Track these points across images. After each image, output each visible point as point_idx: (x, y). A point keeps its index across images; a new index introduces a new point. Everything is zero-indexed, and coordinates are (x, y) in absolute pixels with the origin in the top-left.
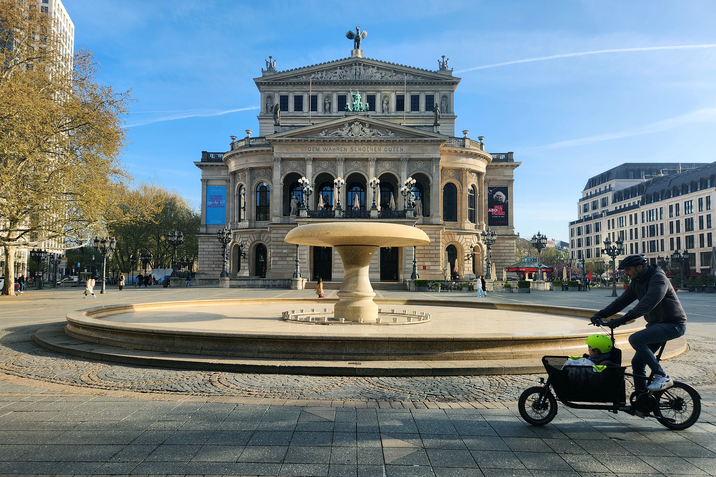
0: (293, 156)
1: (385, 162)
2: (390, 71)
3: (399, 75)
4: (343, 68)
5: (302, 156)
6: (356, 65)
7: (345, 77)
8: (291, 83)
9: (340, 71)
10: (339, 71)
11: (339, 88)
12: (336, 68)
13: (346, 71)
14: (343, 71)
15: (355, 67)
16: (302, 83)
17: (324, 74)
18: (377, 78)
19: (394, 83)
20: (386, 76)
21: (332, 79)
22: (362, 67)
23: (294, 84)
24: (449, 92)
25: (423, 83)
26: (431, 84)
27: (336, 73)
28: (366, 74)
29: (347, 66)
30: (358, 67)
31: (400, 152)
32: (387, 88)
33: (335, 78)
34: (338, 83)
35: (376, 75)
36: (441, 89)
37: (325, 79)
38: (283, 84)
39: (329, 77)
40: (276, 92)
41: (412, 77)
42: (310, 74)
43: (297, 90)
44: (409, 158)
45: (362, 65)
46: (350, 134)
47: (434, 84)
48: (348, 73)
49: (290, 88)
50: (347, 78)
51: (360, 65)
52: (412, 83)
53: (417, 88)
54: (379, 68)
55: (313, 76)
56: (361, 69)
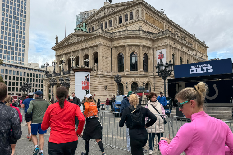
2: (115, 7)
3: (119, 8)
10: (99, 14)
12: (98, 13)
13: (102, 13)
18: (111, 12)
19: (117, 12)
20: (114, 10)
23: (87, 24)
25: (128, 8)
28: (108, 12)
29: (102, 11)
32: (115, 15)
36: (135, 8)
37: (96, 19)
39: (97, 17)
41: (123, 7)
42: (91, 19)
47: (132, 6)
51: (106, 9)
52: (123, 9)
53: (126, 10)
54: (112, 8)
55: (92, 19)
56: (106, 11)
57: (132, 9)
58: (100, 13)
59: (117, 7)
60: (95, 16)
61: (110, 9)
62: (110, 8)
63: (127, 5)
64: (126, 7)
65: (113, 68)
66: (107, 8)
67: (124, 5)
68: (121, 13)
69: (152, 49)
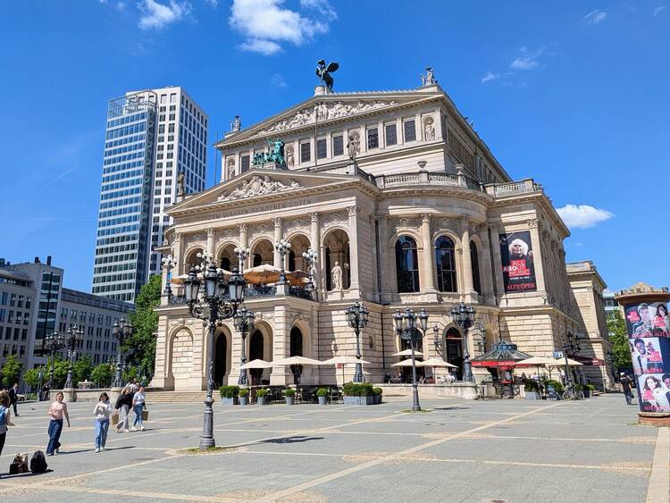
3: (368, 106)
4: (304, 111)
7: (306, 122)
8: (250, 142)
11: (301, 136)
13: (308, 115)
14: (305, 114)
16: (261, 139)
18: (340, 115)
19: (362, 117)
20: (352, 110)
21: (293, 127)
22: (325, 106)
23: (253, 142)
24: (433, 112)
25: (397, 109)
27: (297, 119)
28: (331, 113)
29: (308, 108)
30: (320, 107)
32: (355, 124)
33: (296, 126)
34: (300, 130)
36: (423, 111)
37: (285, 129)
38: (243, 143)
39: (290, 125)
40: (237, 154)
41: (383, 104)
43: (258, 147)
45: (325, 103)
48: (311, 116)
49: (251, 147)
51: (322, 103)
54: (344, 103)
55: (272, 128)
56: (323, 109)
57: (413, 112)
58: (301, 113)
59: (362, 102)
60: (283, 121)
62: (337, 103)
63: (396, 101)
64: (393, 105)
65: (383, 282)
66: (327, 104)
67: (388, 102)
68: (372, 119)
69: (486, 229)
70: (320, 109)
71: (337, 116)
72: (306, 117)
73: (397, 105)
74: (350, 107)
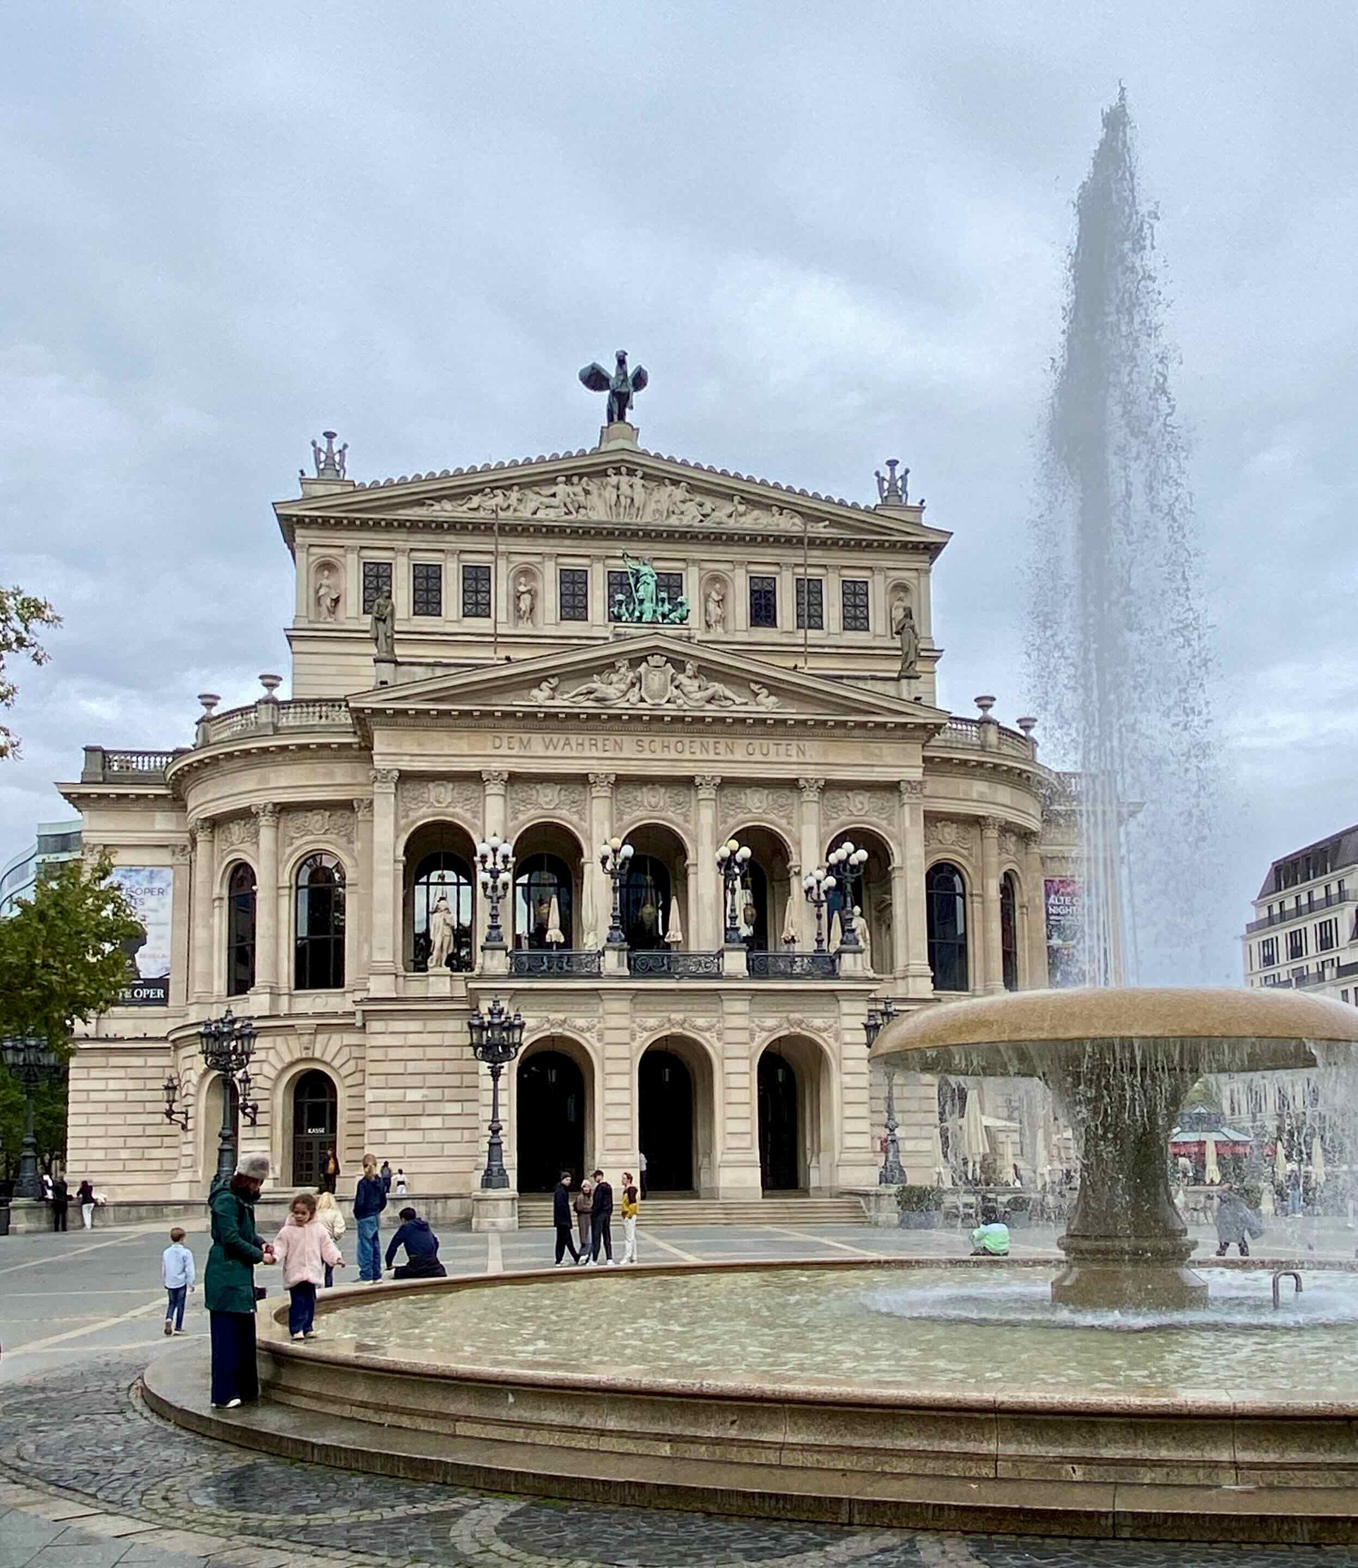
0: (441, 766)
1: (748, 791)
2: (730, 498)
3: (756, 513)
4: (575, 479)
5: (471, 766)
6: (618, 472)
7: (582, 511)
8: (402, 524)
9: (569, 489)
10: (561, 489)
11: (566, 546)
12: (553, 481)
13: (587, 492)
14: (578, 489)
15: (614, 480)
16: (440, 525)
17: (514, 495)
18: (686, 520)
19: (742, 538)
20: (716, 514)
21: (541, 515)
22: (637, 481)
23: (414, 527)
24: (914, 574)
25: (835, 542)
26: (860, 546)
27: (554, 495)
28: (653, 506)
29: (590, 475)
30: (624, 479)
31: (794, 759)
32: (719, 552)
33: (552, 514)
34: (562, 530)
35: (683, 507)
36: (891, 565)
37: (518, 514)
38: (377, 523)
39: (532, 506)
40: (352, 549)
41: (798, 520)
42: (465, 496)
43: (424, 546)
44: (826, 781)
45: (640, 474)
46: (633, 696)
47: (870, 545)
48: (594, 498)
49: (400, 540)
50: (590, 513)
51: (631, 473)
52: (800, 540)
53: (816, 556)
54: (693, 488)
55: (476, 501)
56: (636, 488)
57: (866, 559)
58: (569, 481)
59: (744, 501)
60: (510, 487)
61: (679, 493)
62: (675, 483)
63: (833, 524)
64: (821, 530)
67: (809, 517)
68: (770, 554)
70: (625, 488)
71: (674, 521)
72: (581, 498)
73: (833, 532)
74: (709, 503)
